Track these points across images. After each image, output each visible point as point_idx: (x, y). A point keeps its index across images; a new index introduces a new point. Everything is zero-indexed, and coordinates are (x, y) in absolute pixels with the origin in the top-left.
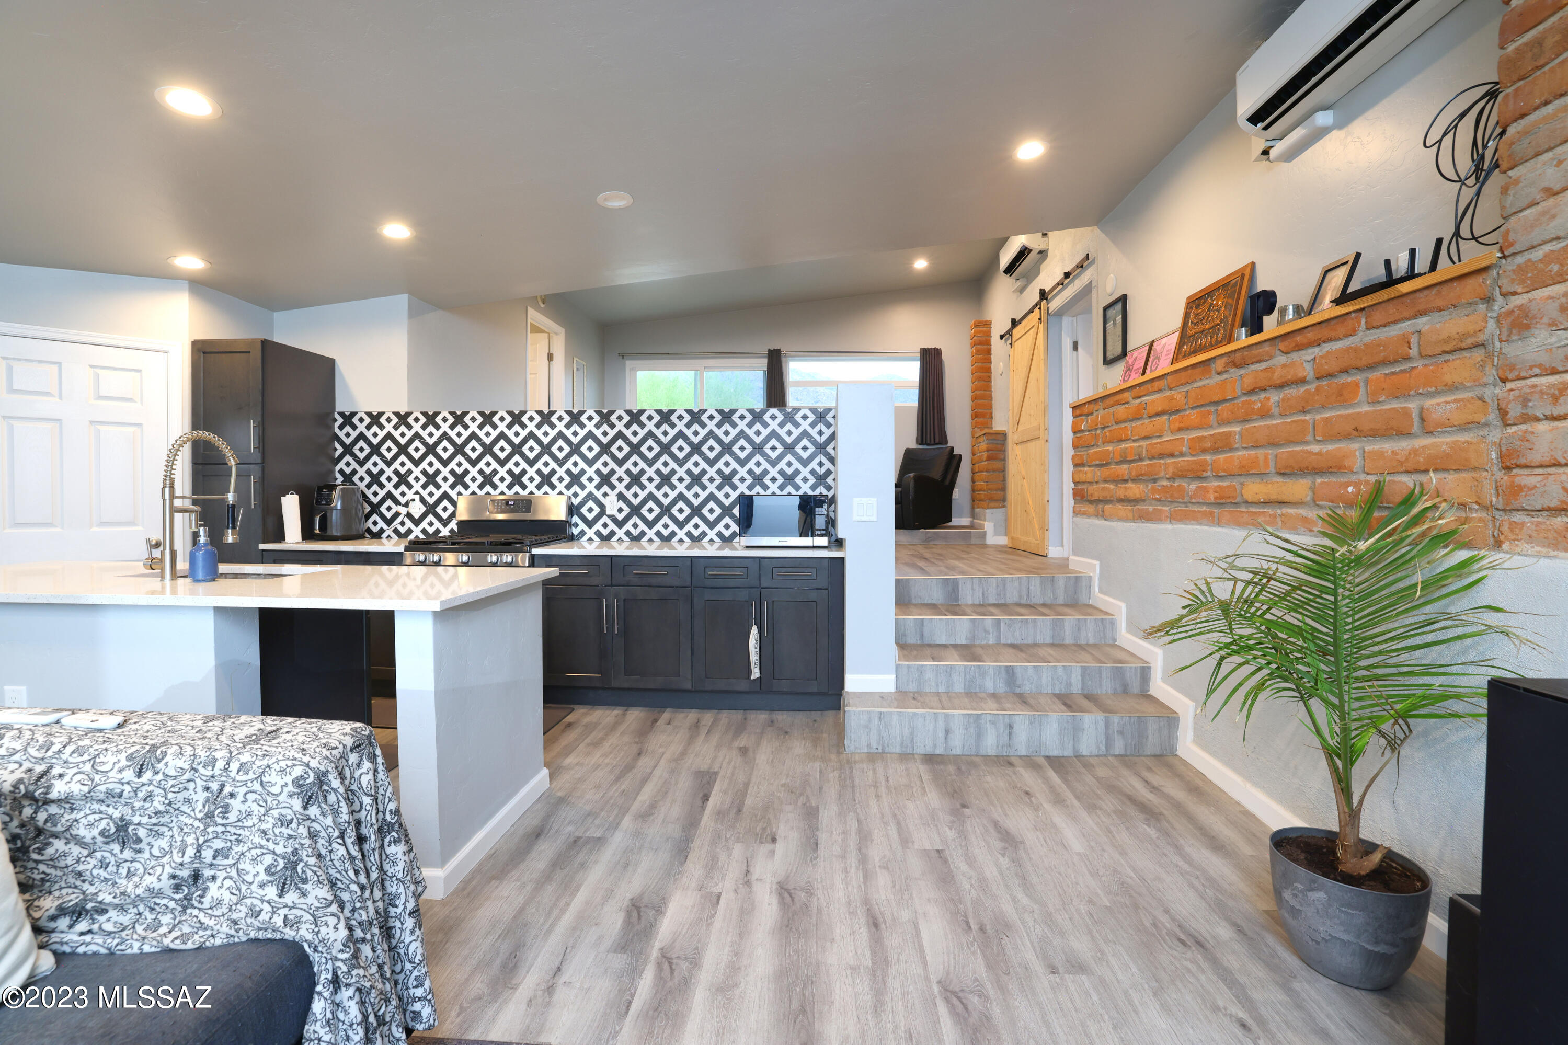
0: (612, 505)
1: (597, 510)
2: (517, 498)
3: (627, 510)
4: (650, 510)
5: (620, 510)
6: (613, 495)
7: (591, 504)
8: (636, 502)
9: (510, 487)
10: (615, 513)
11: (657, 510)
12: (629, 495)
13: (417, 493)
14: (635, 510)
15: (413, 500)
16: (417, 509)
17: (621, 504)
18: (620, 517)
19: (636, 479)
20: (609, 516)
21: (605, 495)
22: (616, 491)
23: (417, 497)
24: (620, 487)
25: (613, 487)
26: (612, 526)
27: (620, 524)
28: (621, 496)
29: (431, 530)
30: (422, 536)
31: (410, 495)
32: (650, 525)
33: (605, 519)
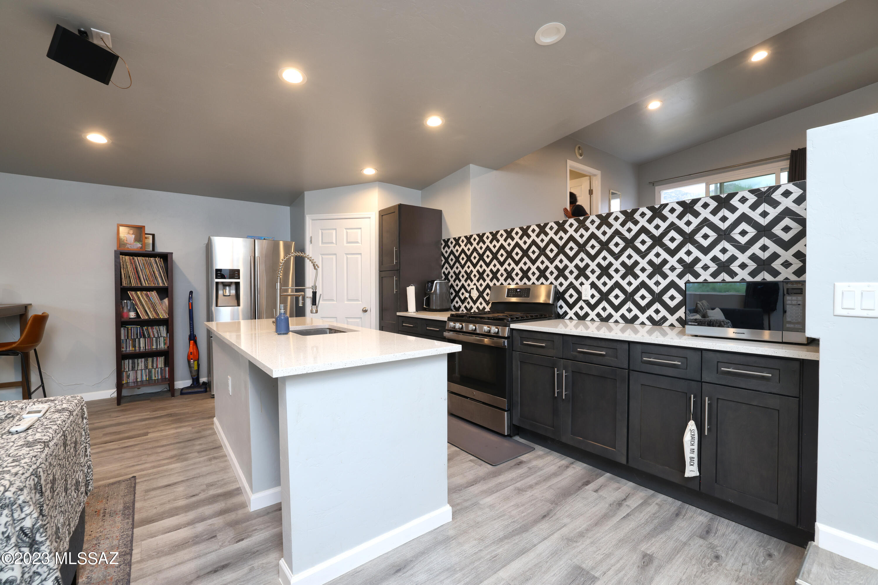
0: (587, 292)
1: (576, 296)
2: (525, 287)
3: (598, 296)
4: (617, 297)
5: (593, 296)
6: (587, 284)
7: (571, 291)
8: (605, 289)
9: (521, 279)
10: (589, 298)
11: (622, 297)
12: (599, 284)
13: (475, 284)
14: (604, 297)
15: (473, 289)
16: (475, 294)
17: (594, 291)
18: (593, 302)
19: (605, 271)
20: (584, 301)
21: (582, 284)
22: (590, 281)
23: (475, 287)
24: (593, 278)
25: (587, 278)
26: (586, 309)
27: (593, 307)
28: (593, 285)
29: (481, 307)
30: (477, 311)
31: (472, 286)
32: (617, 308)
33: (581, 303)
